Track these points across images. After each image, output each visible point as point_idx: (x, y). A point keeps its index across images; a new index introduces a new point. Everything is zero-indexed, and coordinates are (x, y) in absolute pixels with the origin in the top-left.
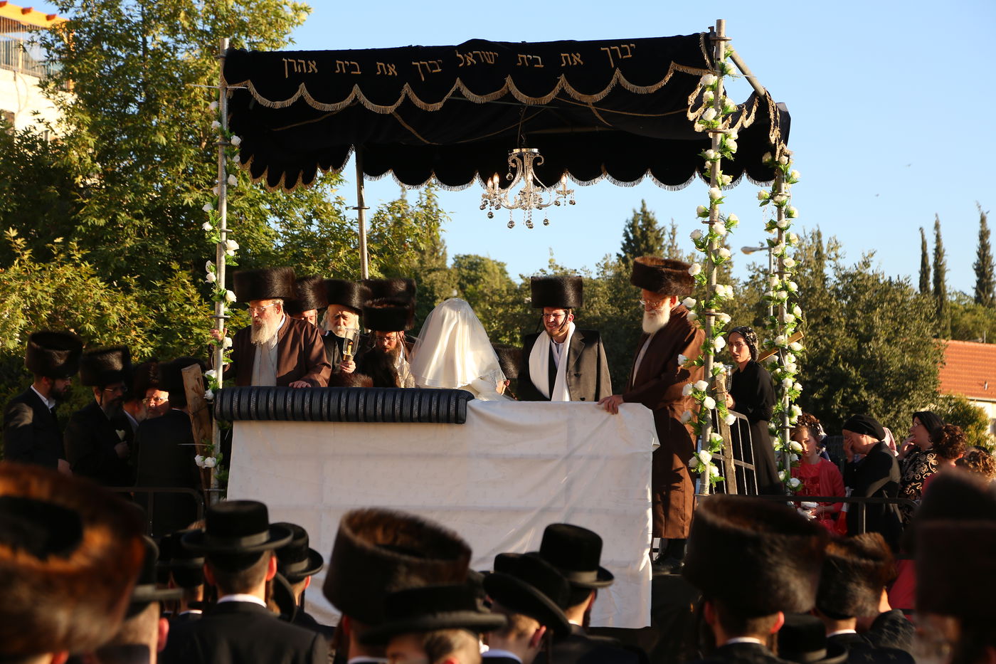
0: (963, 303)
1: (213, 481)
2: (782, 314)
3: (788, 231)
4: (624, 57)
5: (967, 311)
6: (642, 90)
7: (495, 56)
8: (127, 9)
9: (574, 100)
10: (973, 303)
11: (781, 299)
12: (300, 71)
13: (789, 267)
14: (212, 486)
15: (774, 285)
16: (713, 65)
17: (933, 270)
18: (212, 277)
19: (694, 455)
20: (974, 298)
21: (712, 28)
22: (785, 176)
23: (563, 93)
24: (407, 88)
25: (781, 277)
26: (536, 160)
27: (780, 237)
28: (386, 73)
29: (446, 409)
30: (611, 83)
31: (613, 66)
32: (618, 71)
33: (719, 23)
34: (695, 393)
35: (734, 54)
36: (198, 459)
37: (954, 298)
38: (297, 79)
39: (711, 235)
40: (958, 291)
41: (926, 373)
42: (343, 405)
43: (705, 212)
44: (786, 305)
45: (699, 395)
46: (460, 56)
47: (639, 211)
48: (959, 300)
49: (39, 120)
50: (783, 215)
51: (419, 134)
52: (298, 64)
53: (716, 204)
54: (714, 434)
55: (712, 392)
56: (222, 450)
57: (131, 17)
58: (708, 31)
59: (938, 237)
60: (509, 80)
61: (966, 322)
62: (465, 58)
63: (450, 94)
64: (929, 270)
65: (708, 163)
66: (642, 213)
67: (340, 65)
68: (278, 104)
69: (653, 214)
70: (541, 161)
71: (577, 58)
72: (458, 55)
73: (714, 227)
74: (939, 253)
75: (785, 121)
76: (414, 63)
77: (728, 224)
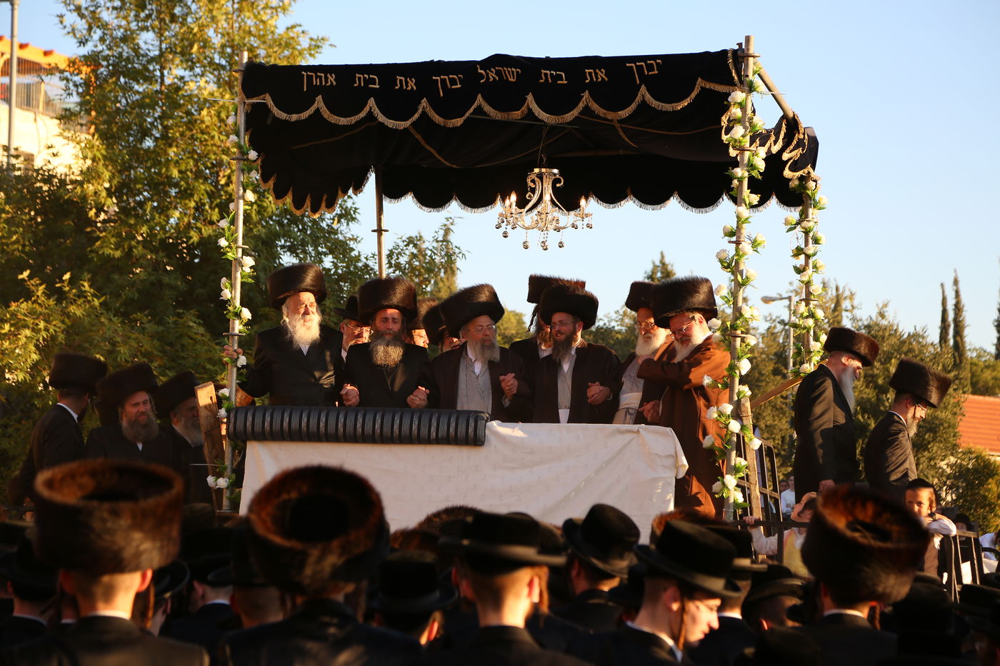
0: (983, 359)
1: (226, 502)
2: (808, 341)
3: (814, 258)
4: (650, 73)
5: (987, 367)
6: (668, 107)
7: (517, 72)
8: (146, 43)
9: (598, 117)
10: (993, 360)
11: (807, 326)
12: (318, 84)
13: (815, 294)
14: (224, 508)
15: (800, 312)
16: (741, 82)
17: (953, 325)
18: (227, 294)
19: (719, 480)
20: (994, 355)
21: (740, 45)
22: (812, 202)
23: (587, 109)
24: (424, 102)
25: (807, 305)
26: (556, 181)
27: (807, 264)
28: (405, 87)
29: (464, 431)
30: (636, 100)
31: (638, 82)
32: (643, 89)
33: (748, 39)
34: (719, 416)
35: (762, 74)
36: (210, 479)
37: (974, 354)
38: (314, 91)
39: (738, 255)
40: (978, 348)
41: (946, 425)
42: (359, 425)
43: (732, 232)
44: (812, 333)
45: (724, 418)
46: (482, 71)
47: (658, 263)
48: (979, 356)
49: (53, 154)
50: (810, 241)
51: (439, 155)
52: (317, 77)
53: (743, 223)
54: (738, 459)
55: (737, 415)
56: (234, 471)
57: (149, 51)
58: (737, 47)
59: (957, 293)
60: (530, 98)
61: (986, 378)
62: (487, 74)
63: (471, 110)
64: (949, 326)
65: (735, 182)
66: (660, 265)
67: (359, 78)
68: (294, 117)
69: (672, 266)
70: (560, 183)
71: (602, 75)
72: (479, 71)
73: (740, 246)
74: (958, 308)
75: (812, 146)
76: (434, 78)
77: (755, 244)
